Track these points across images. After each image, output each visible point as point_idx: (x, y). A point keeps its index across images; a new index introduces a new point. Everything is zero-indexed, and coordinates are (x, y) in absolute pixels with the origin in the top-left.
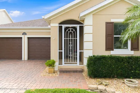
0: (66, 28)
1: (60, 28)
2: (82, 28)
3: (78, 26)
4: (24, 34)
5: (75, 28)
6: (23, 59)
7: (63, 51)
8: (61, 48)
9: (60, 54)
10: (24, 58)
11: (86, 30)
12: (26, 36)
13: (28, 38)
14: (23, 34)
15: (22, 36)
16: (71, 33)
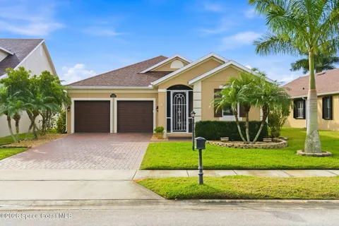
0: (175, 94)
1: (168, 94)
2: (191, 94)
3: (187, 92)
4: (113, 96)
5: (184, 94)
6: (111, 132)
7: (171, 118)
8: (169, 115)
9: (169, 121)
10: (113, 131)
11: (195, 96)
12: (116, 99)
13: (118, 101)
14: (111, 97)
15: (111, 99)
16: (179, 99)
